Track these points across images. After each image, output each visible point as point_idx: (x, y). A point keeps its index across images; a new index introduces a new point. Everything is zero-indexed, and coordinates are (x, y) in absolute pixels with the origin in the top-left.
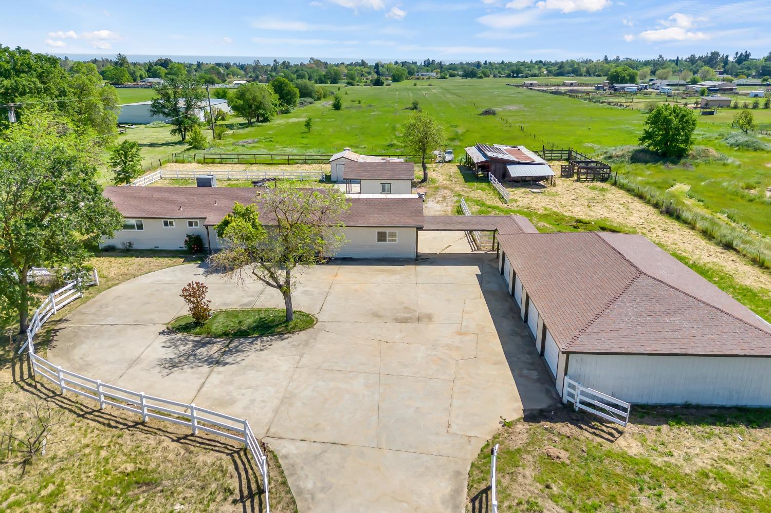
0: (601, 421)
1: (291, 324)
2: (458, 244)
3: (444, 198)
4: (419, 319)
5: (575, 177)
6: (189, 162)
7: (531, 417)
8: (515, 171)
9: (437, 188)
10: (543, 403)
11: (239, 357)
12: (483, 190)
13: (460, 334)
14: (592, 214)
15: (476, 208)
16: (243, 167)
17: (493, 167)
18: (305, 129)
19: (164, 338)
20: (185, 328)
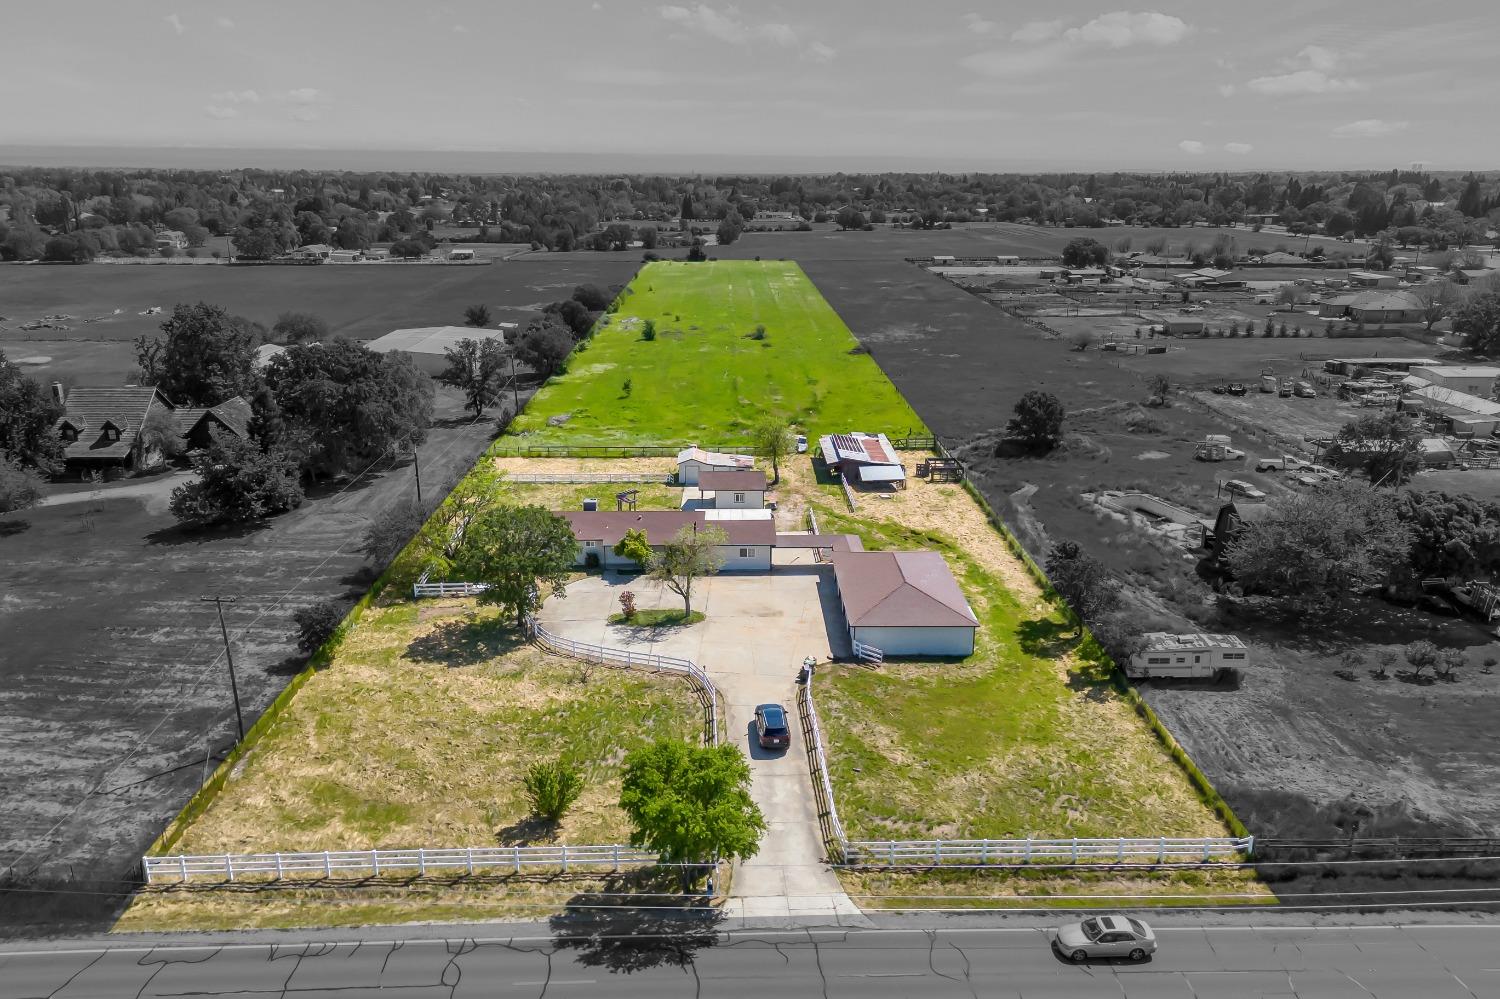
0: (871, 662)
1: (690, 618)
2: (807, 557)
3: (796, 505)
4: (774, 614)
5: (929, 479)
6: (512, 456)
7: (836, 660)
8: (867, 474)
9: (789, 492)
10: (842, 654)
11: (664, 638)
12: (834, 494)
13: (801, 622)
14: (927, 524)
15: (824, 518)
16: (575, 462)
17: (845, 469)
18: (624, 394)
19: (611, 628)
20: (620, 622)
